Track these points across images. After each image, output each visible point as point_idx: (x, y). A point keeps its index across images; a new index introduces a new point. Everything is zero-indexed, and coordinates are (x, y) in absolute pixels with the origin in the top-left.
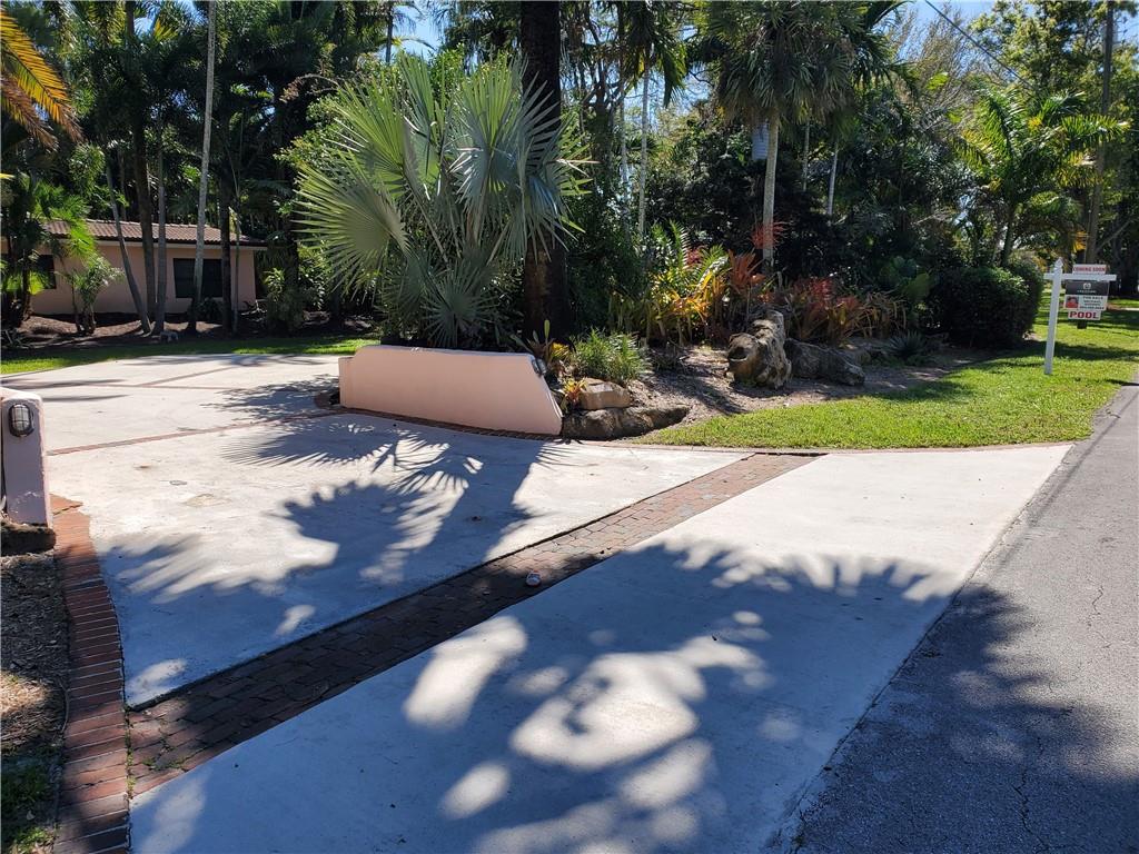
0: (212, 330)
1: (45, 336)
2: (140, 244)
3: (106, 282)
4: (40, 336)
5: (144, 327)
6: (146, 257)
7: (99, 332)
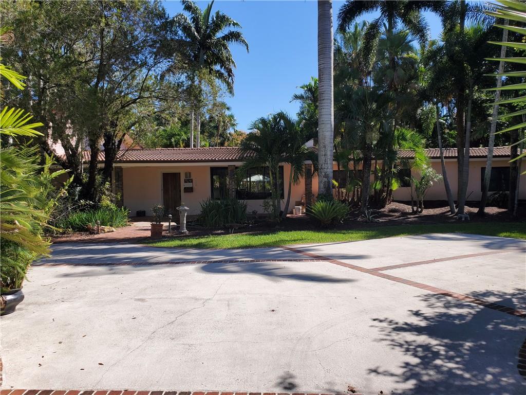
0: (500, 213)
1: (393, 214)
2: (456, 160)
3: (432, 183)
4: (391, 214)
5: (452, 211)
6: (458, 167)
7: (425, 212)
